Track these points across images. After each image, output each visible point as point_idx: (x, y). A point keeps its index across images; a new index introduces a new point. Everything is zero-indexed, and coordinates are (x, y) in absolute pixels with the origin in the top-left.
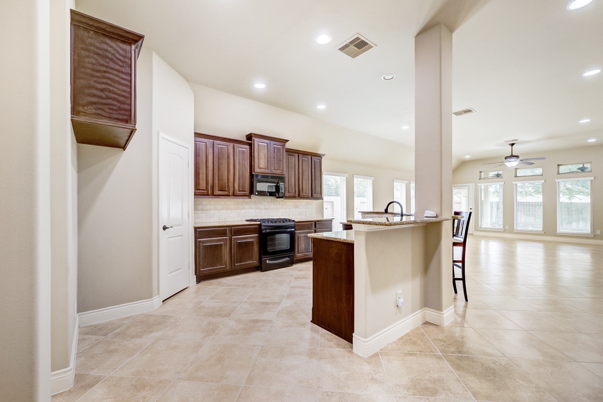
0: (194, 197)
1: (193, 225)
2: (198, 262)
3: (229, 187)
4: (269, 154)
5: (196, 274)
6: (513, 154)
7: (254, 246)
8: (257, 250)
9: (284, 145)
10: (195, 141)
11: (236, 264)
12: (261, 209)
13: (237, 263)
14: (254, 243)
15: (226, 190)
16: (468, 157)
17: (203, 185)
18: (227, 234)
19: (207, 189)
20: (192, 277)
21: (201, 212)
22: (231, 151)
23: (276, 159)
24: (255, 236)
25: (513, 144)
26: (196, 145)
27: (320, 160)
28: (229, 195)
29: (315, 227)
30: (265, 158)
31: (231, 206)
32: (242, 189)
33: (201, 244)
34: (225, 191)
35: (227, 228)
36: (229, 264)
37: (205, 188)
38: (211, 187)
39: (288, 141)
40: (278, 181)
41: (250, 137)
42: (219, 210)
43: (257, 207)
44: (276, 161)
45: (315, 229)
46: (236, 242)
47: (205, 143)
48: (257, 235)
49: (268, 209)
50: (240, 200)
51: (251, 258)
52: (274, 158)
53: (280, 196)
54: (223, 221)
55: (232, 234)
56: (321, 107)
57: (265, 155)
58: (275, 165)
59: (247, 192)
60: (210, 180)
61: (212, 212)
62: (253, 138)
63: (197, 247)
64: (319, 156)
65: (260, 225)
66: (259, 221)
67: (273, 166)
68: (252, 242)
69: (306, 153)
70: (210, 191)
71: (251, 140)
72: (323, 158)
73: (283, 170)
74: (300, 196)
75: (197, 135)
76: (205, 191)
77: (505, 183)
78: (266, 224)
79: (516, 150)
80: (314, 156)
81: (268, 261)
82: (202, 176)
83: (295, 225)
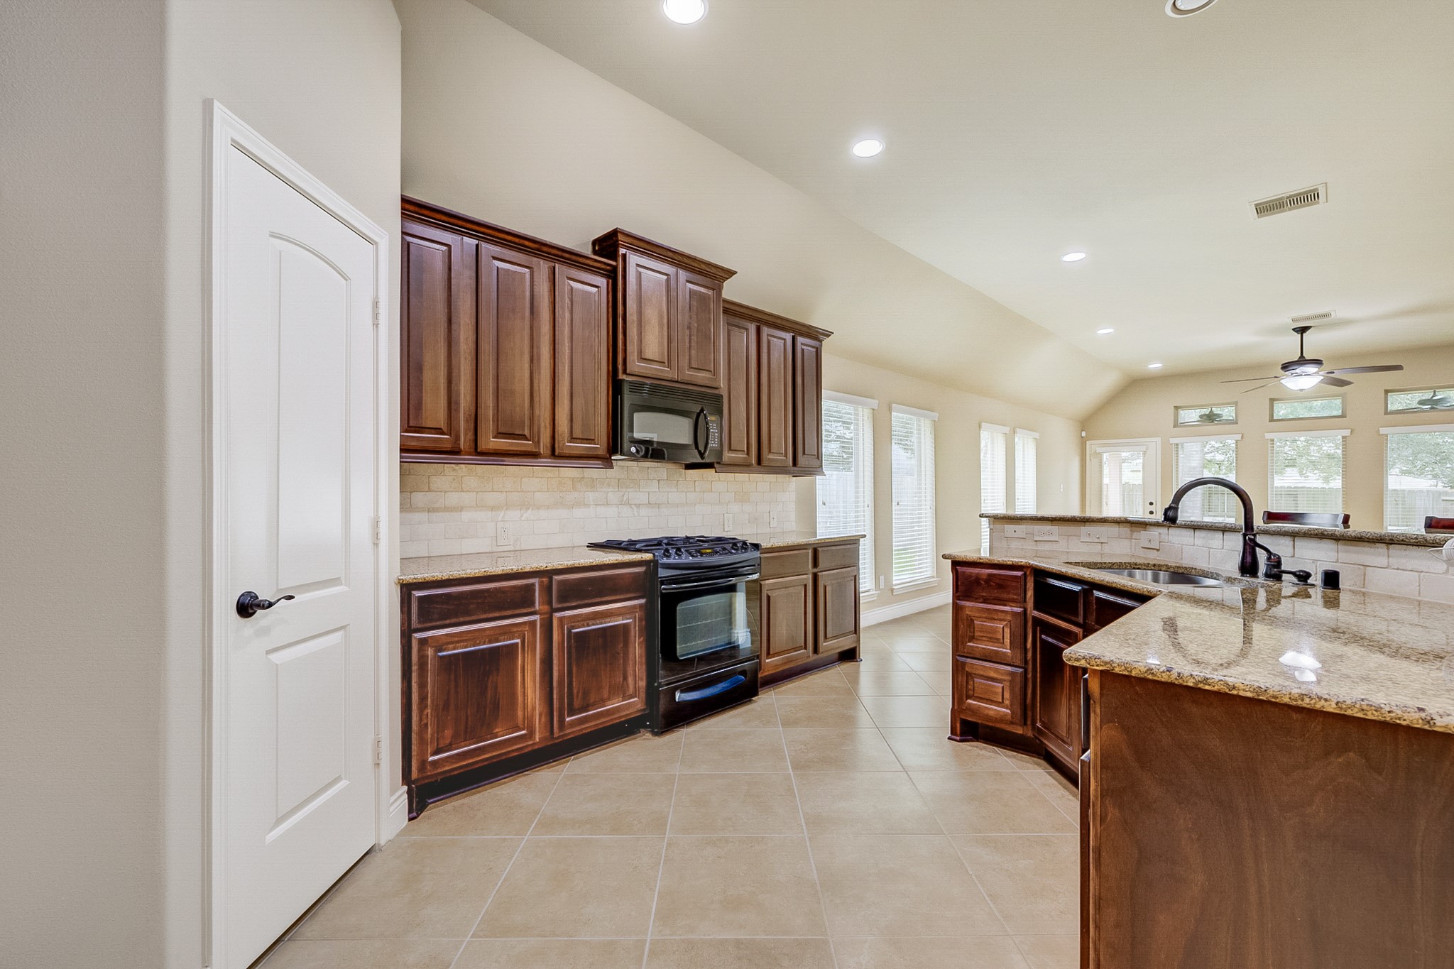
0: (401, 457)
1: (397, 574)
2: (415, 727)
3: (536, 422)
4: (673, 311)
5: (406, 778)
6: (1304, 355)
7: (632, 638)
8: (640, 656)
9: (718, 290)
10: (403, 233)
11: (568, 719)
12: (638, 506)
13: (571, 714)
14: (633, 633)
15: (527, 432)
16: (1155, 366)
17: (435, 411)
18: (532, 604)
19: (451, 428)
20: (392, 795)
21: (423, 516)
22: (543, 288)
23: (694, 331)
24: (634, 607)
25: (1302, 330)
26: (406, 248)
27: (817, 349)
28: (534, 455)
29: (815, 564)
30: (661, 325)
31: (539, 493)
32: (582, 432)
33: (430, 652)
34: (523, 437)
35: (535, 581)
36: (543, 719)
37: (442, 423)
38: (467, 421)
39: (732, 273)
40: (702, 410)
41: (608, 244)
42: (493, 509)
43: (625, 498)
44: (694, 338)
45: (815, 570)
46: (569, 632)
47: (444, 248)
48: (643, 601)
49: (658, 505)
50: (569, 472)
51: (620, 690)
52: (689, 328)
53: (707, 460)
54: (506, 548)
55: (555, 605)
56: (867, 148)
57: (661, 317)
58: (693, 352)
59: (600, 446)
60: (462, 393)
61: (466, 516)
62: (622, 251)
63: (415, 668)
64: (816, 335)
65: (652, 566)
66: (646, 551)
67: (687, 357)
68: (626, 626)
69: (779, 322)
70: (466, 434)
71: (614, 258)
72: (827, 343)
73: (715, 373)
74: (765, 462)
75: (413, 210)
76: (443, 433)
77: (1245, 436)
78: (671, 561)
79: (1315, 343)
80: (802, 335)
81: (678, 695)
82: (434, 377)
83: (760, 558)
